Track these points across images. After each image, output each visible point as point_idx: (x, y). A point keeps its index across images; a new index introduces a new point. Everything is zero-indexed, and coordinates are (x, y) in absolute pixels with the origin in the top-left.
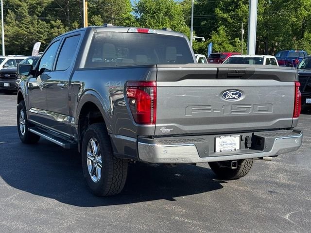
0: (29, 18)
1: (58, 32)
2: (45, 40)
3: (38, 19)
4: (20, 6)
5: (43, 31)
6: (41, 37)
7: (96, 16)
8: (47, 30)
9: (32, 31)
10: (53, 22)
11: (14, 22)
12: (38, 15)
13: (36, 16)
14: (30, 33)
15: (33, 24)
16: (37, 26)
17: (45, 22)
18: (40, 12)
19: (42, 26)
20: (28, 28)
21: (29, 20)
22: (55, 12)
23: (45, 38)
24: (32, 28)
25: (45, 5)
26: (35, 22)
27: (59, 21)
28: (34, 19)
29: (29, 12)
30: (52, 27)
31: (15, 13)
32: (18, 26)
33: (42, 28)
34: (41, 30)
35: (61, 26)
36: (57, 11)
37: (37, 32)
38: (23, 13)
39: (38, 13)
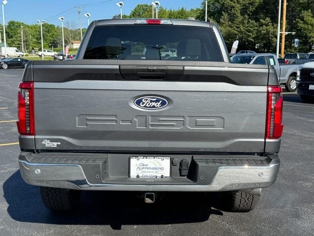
0: (240, 18)
1: (267, 29)
2: (253, 38)
3: (249, 18)
4: (233, 7)
5: (252, 29)
6: (250, 36)
7: (306, 11)
8: (256, 28)
9: (242, 30)
10: (262, 20)
11: (227, 23)
12: (249, 15)
13: (246, 16)
14: (240, 32)
15: (243, 23)
16: (247, 25)
17: (254, 21)
18: (251, 12)
19: (252, 25)
20: (238, 28)
21: (241, 20)
22: (265, 11)
23: (254, 36)
24: (242, 28)
25: (256, 4)
26: (246, 22)
27: (268, 19)
28: (245, 19)
29: (241, 13)
30: (262, 25)
31: (228, 15)
32: (230, 26)
33: (251, 27)
34: (250, 29)
35: (270, 24)
36: (267, 9)
37: (247, 31)
38: (236, 14)
39: (249, 12)
